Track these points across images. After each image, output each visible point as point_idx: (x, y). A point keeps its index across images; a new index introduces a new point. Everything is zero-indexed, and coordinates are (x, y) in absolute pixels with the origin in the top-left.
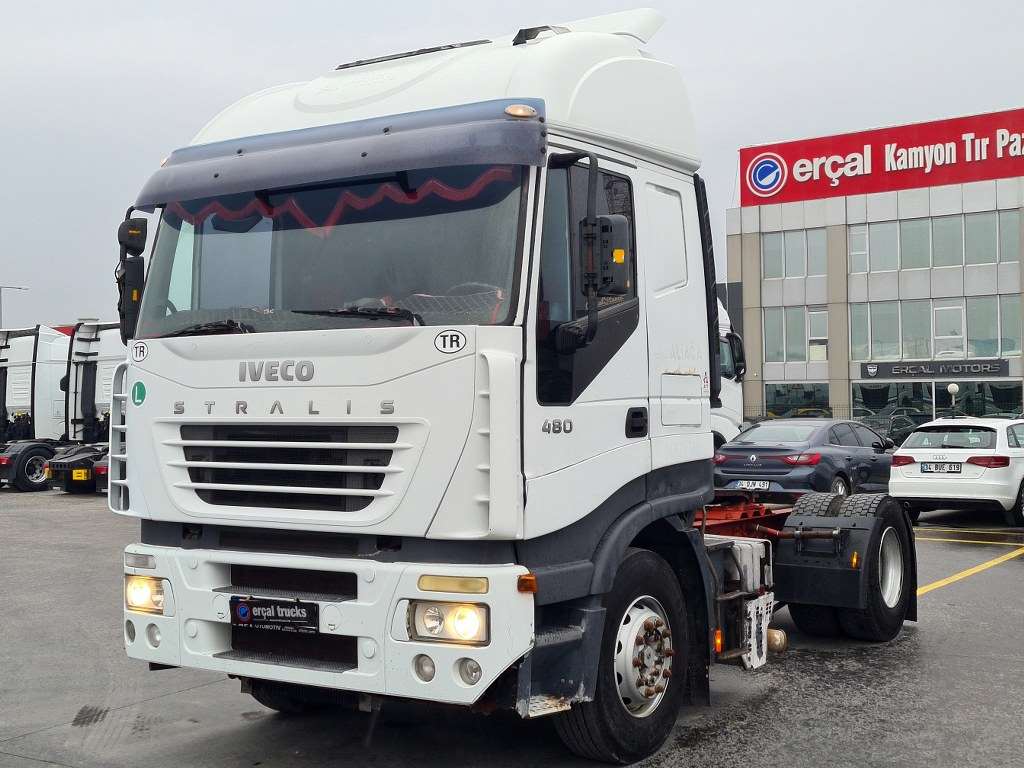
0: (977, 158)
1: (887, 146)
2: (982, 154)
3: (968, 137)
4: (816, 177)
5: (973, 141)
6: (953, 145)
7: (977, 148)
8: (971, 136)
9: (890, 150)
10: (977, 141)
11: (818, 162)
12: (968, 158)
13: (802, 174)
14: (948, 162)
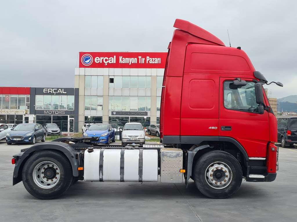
0: (142, 63)
1: (120, 57)
2: (143, 62)
3: (140, 57)
4: (101, 62)
5: (141, 58)
6: (136, 59)
7: (142, 61)
8: (141, 57)
9: (121, 58)
10: (142, 59)
11: (102, 58)
12: (140, 62)
13: (97, 61)
14: (135, 63)
